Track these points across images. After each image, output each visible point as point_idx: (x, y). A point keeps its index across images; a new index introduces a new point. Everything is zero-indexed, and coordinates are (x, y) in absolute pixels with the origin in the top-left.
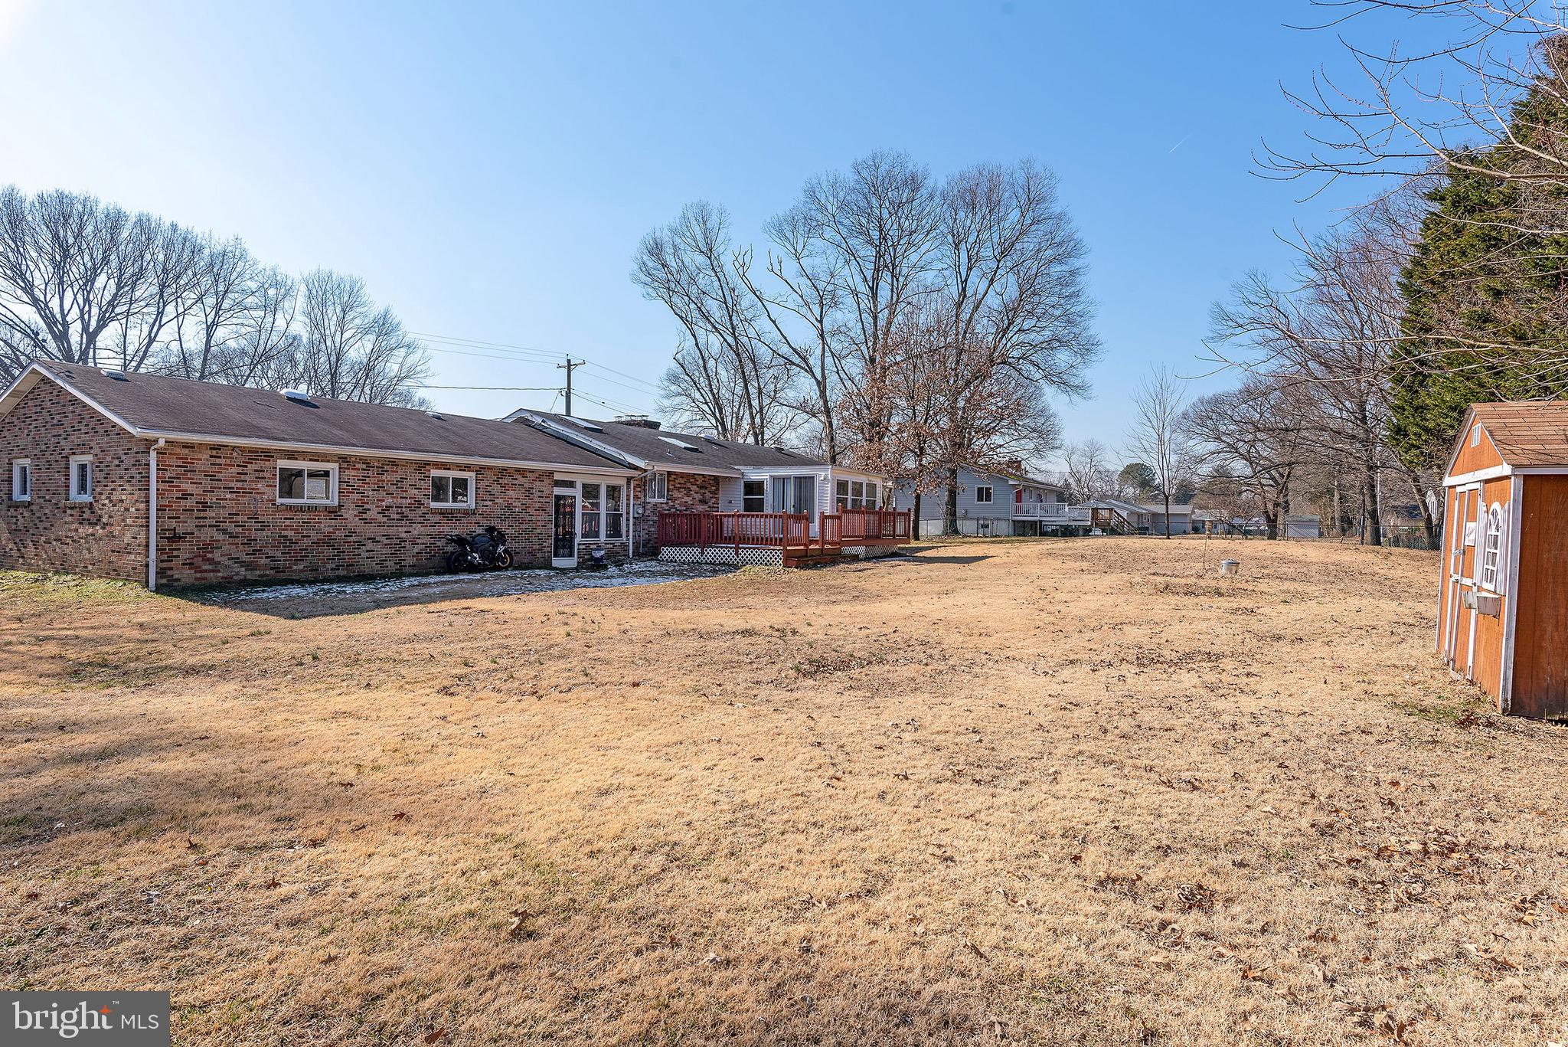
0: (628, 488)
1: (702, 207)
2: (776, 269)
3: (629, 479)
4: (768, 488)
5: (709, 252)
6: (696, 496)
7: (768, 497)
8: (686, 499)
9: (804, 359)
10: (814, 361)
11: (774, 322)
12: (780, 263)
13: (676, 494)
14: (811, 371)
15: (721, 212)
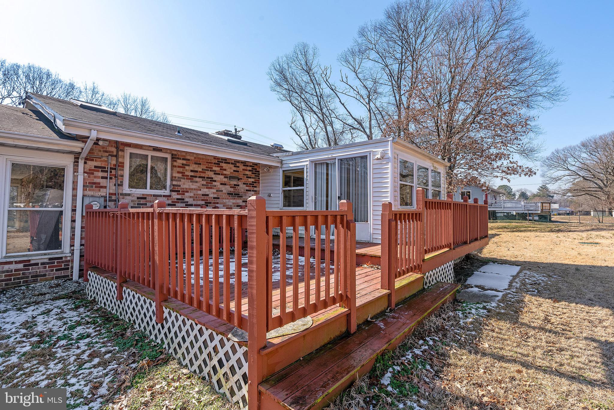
0: (76, 170)
1: (305, 46)
2: (345, 80)
3: (77, 156)
4: (309, 177)
5: (308, 71)
6: (222, 188)
7: (309, 188)
8: (205, 191)
9: (360, 124)
10: (366, 125)
11: (343, 104)
12: (347, 78)
13: (186, 184)
14: (365, 132)
15: (315, 49)
